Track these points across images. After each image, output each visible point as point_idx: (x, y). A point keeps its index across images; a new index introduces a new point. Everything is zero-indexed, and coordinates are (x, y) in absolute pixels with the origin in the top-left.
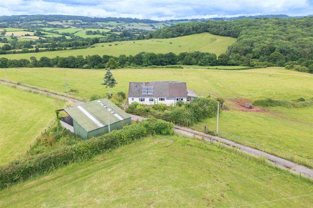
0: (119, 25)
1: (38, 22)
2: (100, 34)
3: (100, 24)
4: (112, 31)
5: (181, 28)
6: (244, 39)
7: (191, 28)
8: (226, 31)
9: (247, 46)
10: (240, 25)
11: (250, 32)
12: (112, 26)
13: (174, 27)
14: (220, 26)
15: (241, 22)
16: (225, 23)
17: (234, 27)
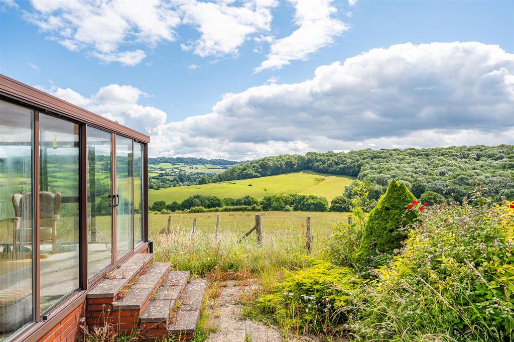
0: (176, 168)
4: (161, 175)
5: (267, 163)
6: (370, 176)
7: (283, 163)
8: (338, 167)
9: (377, 185)
10: (358, 158)
11: (376, 166)
12: (164, 170)
13: (257, 162)
14: (328, 160)
15: (360, 153)
16: (335, 155)
17: (350, 160)
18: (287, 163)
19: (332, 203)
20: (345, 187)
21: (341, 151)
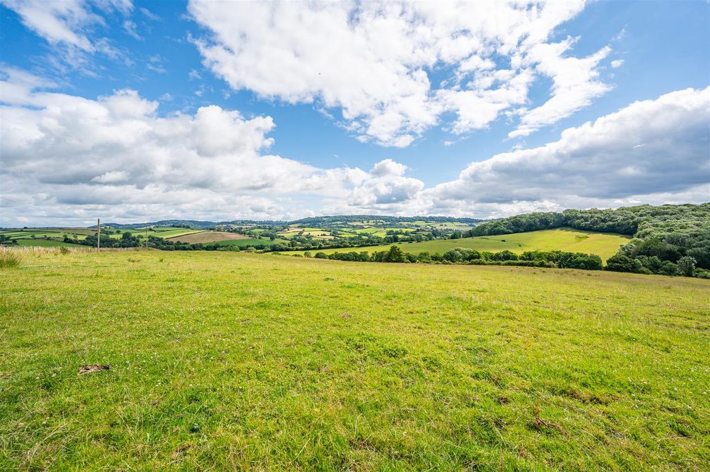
0: (428, 225)
1: (339, 223)
2: (403, 234)
4: (418, 230)
5: (519, 221)
6: (656, 234)
7: (537, 220)
8: (605, 225)
9: (668, 244)
10: (633, 214)
11: (662, 223)
12: (419, 226)
13: (508, 220)
14: (592, 217)
15: (635, 210)
16: (601, 212)
17: (621, 218)
18: (541, 221)
19: (608, 262)
20: (621, 246)
21: (609, 208)
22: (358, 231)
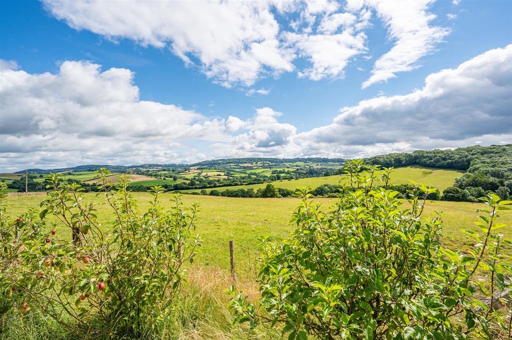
0: (307, 165)
1: (232, 164)
2: (286, 173)
3: (287, 164)
4: (298, 170)
5: (378, 160)
6: (483, 169)
7: (393, 159)
8: (445, 162)
9: (491, 178)
10: (467, 154)
11: (488, 160)
12: (299, 166)
13: (369, 160)
14: (435, 156)
15: (469, 150)
16: (442, 152)
17: (458, 156)
18: (395, 160)
19: (444, 193)
20: (456, 179)
21: (448, 148)
22: (249, 172)
